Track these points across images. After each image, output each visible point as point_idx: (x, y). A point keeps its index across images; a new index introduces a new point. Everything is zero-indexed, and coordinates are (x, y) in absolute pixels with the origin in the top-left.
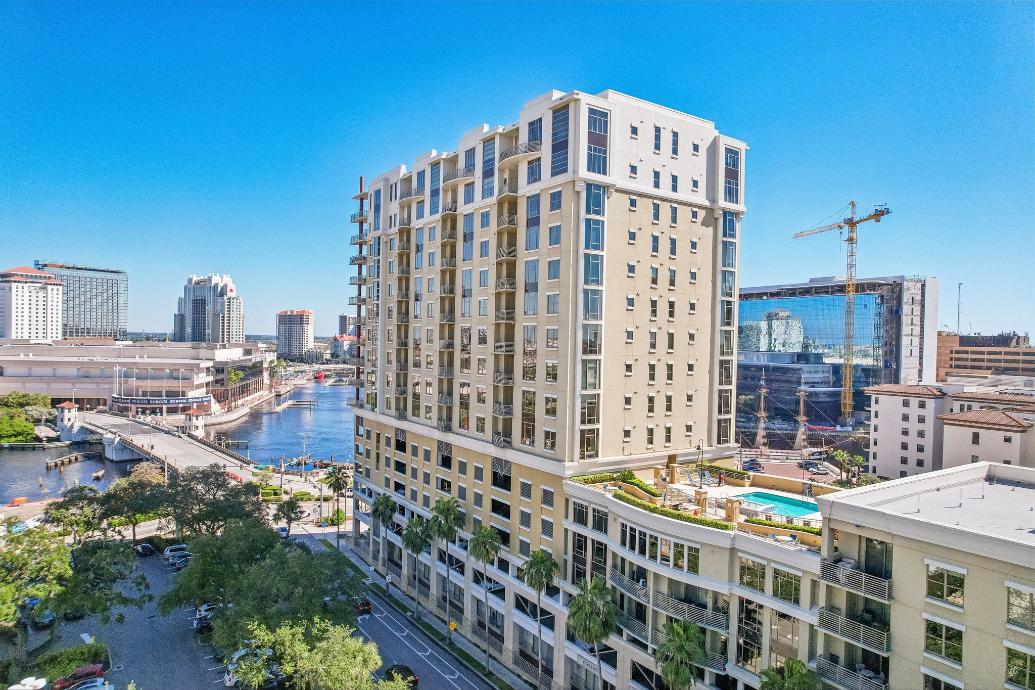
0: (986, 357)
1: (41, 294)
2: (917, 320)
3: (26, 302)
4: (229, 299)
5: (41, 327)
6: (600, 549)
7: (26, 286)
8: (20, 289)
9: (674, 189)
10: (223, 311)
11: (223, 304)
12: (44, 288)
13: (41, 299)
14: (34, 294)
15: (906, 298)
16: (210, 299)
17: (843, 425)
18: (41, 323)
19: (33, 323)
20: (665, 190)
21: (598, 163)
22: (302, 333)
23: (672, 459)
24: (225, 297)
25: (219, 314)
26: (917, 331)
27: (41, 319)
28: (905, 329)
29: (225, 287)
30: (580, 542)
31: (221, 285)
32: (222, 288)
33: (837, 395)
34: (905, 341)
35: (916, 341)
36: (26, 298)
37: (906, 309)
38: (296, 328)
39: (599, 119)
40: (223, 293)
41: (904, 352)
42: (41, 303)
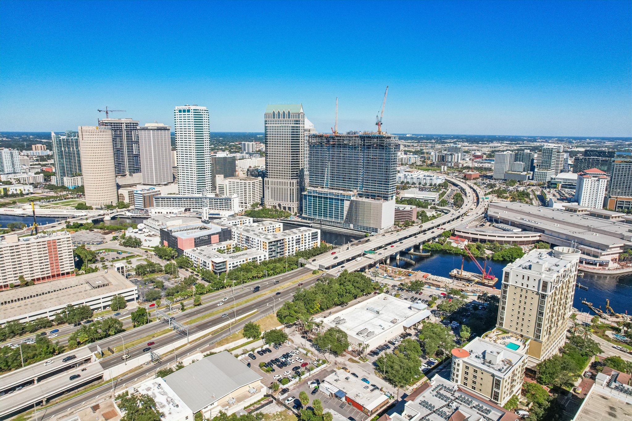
1: (597, 183)
3: (589, 187)
5: (594, 198)
7: (590, 180)
8: (587, 181)
9: (527, 287)
12: (598, 180)
13: (596, 185)
14: (593, 183)
18: (594, 196)
19: (591, 195)
27: (595, 194)
36: (589, 185)
42: (596, 187)
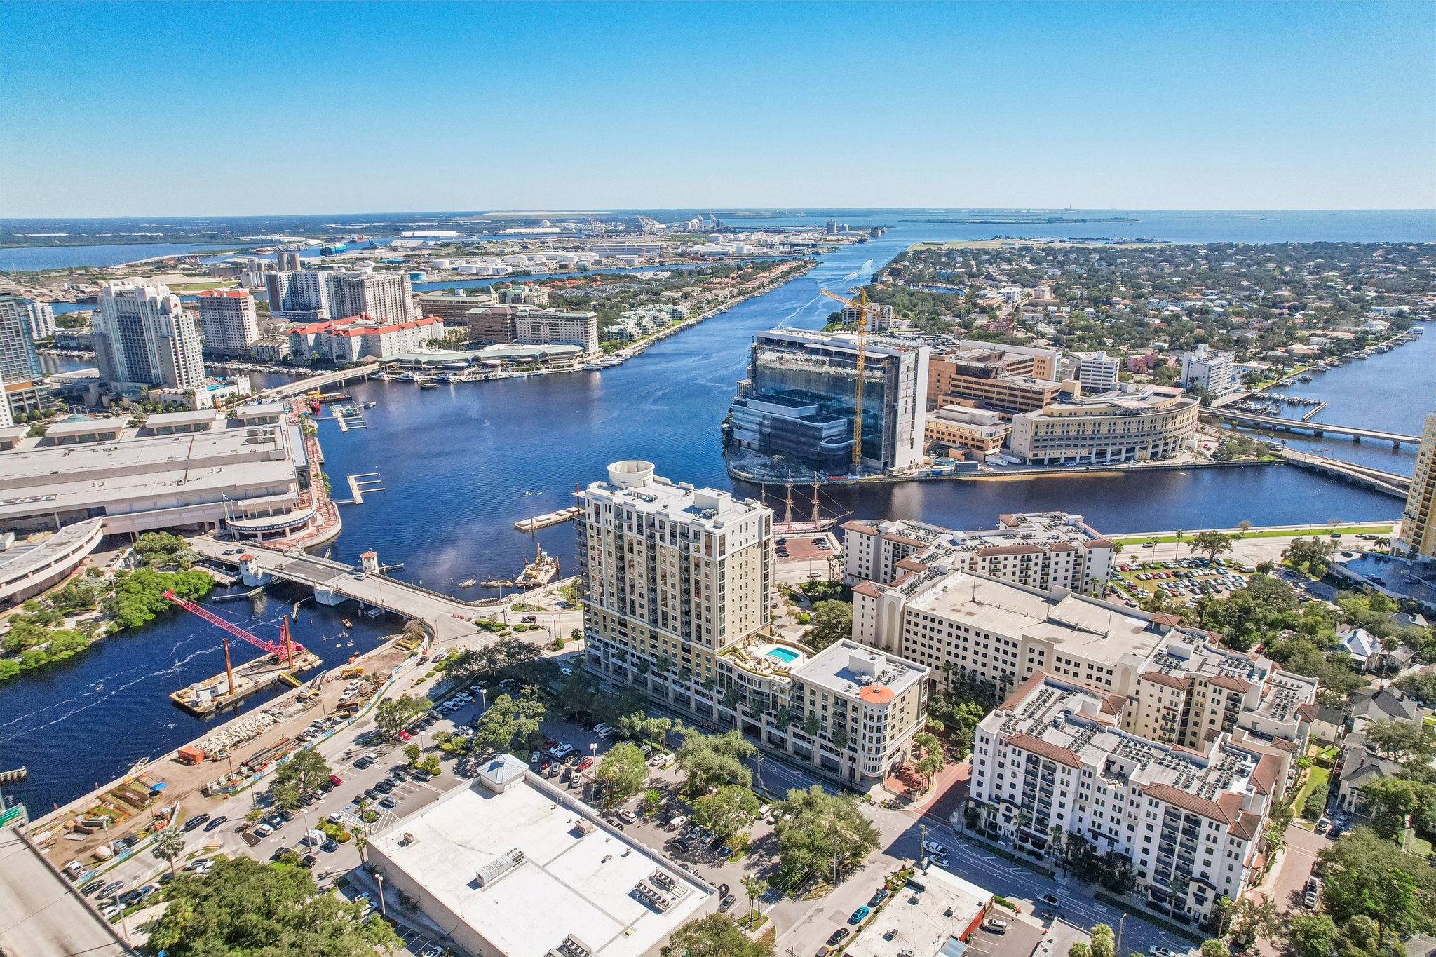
0: (973, 386)
2: (911, 384)
4: (176, 317)
6: (730, 678)
9: (747, 542)
10: (170, 332)
11: (169, 324)
15: (903, 368)
16: (148, 320)
17: (854, 473)
20: (744, 545)
21: (722, 553)
22: (241, 321)
23: (748, 636)
24: (172, 316)
25: (166, 338)
26: (910, 392)
28: (901, 393)
29: (166, 302)
30: (722, 675)
31: (160, 299)
32: (162, 303)
33: (849, 446)
34: (901, 402)
35: (910, 400)
37: (902, 377)
38: (230, 315)
39: (723, 538)
40: (165, 311)
41: (900, 411)
